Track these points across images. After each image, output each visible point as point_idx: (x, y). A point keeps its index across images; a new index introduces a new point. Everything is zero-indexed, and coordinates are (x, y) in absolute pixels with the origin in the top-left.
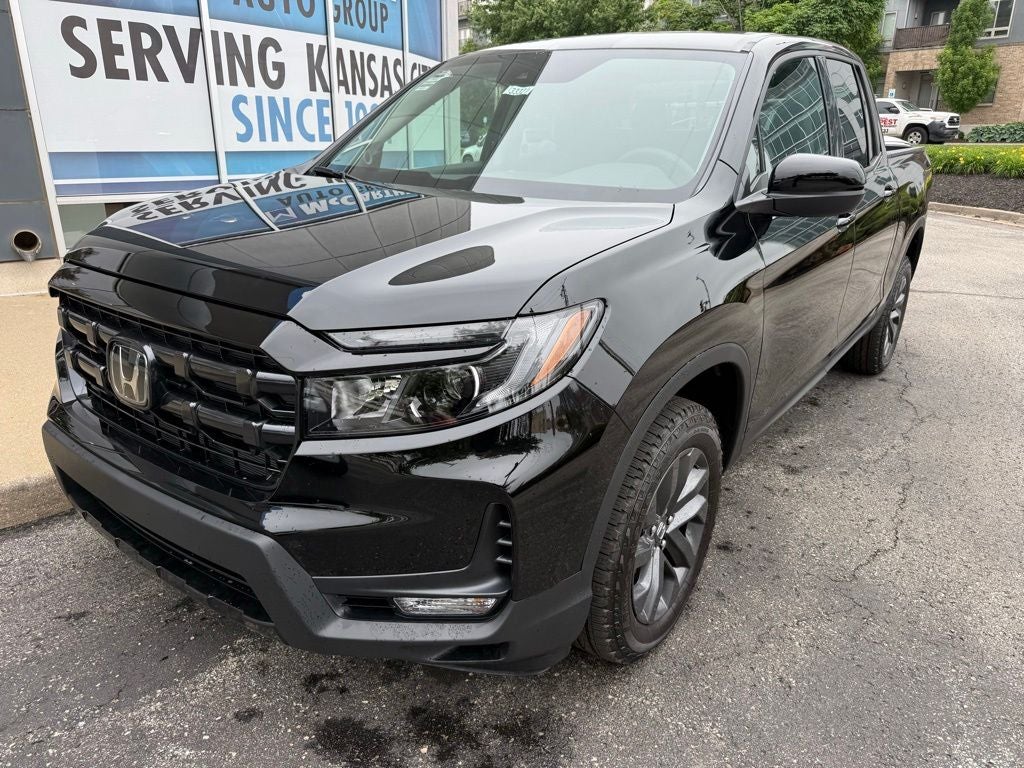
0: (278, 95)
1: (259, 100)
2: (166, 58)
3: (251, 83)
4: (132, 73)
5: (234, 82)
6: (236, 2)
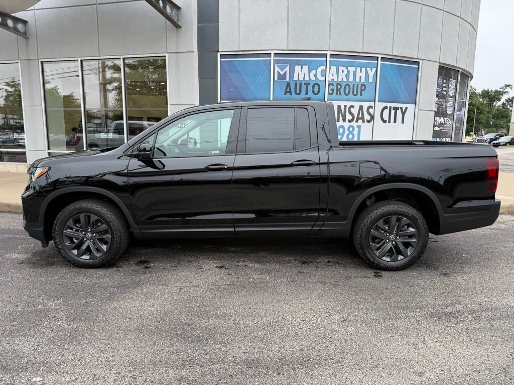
6: (285, 94)
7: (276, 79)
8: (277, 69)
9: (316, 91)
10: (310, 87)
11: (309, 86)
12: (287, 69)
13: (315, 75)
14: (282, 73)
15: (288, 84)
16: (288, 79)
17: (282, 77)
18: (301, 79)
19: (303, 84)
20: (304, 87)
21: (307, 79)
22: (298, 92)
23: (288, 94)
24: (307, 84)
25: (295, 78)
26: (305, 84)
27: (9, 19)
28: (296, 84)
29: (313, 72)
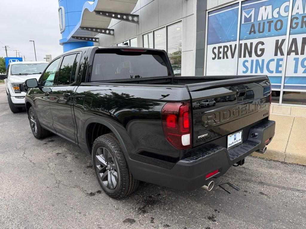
0: (260, 59)
1: (252, 61)
2: (229, 53)
3: (250, 56)
4: (222, 58)
5: (245, 56)
6: (250, 34)
7: (243, 22)
8: (244, 14)
9: (278, 27)
10: (273, 25)
11: (272, 23)
12: (253, 12)
13: (278, 13)
14: (248, 17)
15: (253, 26)
16: (252, 21)
17: (247, 20)
18: (265, 18)
19: (266, 23)
20: (267, 26)
21: (270, 17)
22: (261, 30)
23: (252, 33)
24: (270, 22)
25: (259, 19)
26: (268, 22)
27: (130, 16)
28: (260, 24)
29: (277, 10)
